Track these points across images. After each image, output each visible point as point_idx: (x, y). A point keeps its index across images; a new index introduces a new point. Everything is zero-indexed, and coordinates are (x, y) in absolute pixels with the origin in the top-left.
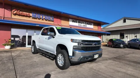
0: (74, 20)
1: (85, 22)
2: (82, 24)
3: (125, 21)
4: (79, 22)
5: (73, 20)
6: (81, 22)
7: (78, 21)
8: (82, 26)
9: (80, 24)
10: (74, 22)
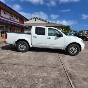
0: (6, 12)
1: (14, 16)
2: (12, 18)
3: (36, 20)
4: (10, 15)
5: (4, 11)
6: (11, 15)
7: (8, 14)
8: (12, 19)
9: (10, 17)
10: (6, 14)
